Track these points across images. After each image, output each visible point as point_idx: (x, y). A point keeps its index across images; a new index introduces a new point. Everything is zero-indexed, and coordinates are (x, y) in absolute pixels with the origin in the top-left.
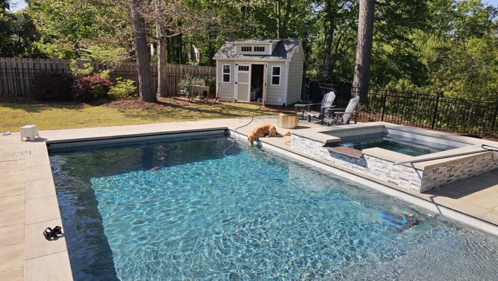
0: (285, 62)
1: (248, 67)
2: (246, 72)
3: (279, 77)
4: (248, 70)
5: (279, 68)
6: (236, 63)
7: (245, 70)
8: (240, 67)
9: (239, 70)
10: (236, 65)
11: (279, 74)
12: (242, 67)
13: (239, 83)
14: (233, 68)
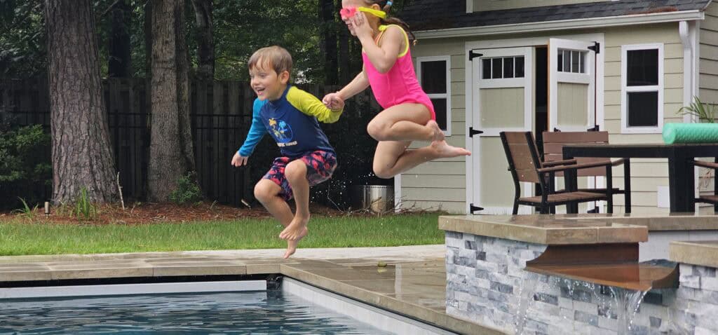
0: (674, 26)
1: (521, 60)
2: (514, 82)
3: (655, 94)
4: (520, 73)
5: (656, 51)
6: (469, 47)
7: (508, 75)
8: (486, 62)
9: (486, 75)
10: (472, 56)
11: (655, 82)
12: (497, 61)
13: (487, 132)
14: (460, 69)
